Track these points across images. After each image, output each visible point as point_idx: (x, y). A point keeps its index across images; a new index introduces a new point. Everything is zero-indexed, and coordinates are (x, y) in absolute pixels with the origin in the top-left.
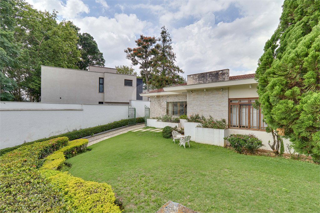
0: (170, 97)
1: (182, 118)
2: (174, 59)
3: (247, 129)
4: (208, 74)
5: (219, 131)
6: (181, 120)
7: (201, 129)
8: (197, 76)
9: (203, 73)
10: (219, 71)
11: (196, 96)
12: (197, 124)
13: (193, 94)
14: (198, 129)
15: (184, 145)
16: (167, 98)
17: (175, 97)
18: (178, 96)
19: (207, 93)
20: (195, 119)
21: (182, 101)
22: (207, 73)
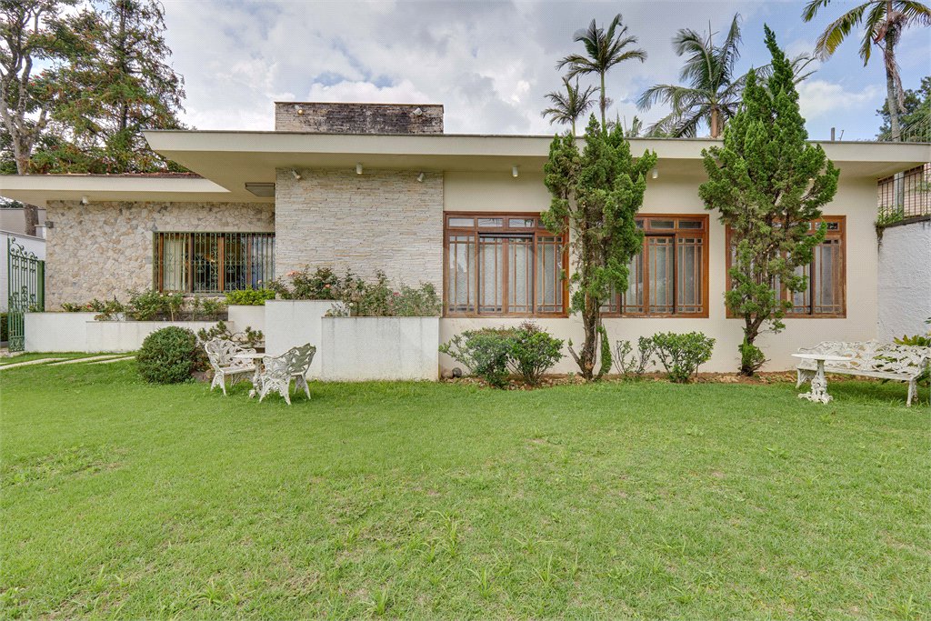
0: (176, 212)
1: (237, 302)
2: (177, 101)
3: (501, 316)
4: (369, 113)
5: (421, 325)
6: (232, 309)
7: (347, 324)
8: (324, 111)
9: (347, 105)
10: (412, 106)
11: (318, 194)
12: (325, 306)
13: (303, 184)
14: (333, 323)
15: (285, 392)
16: (156, 215)
17: (203, 214)
18: (215, 210)
19: (365, 185)
20: (317, 287)
21: (235, 230)
22: (363, 106)
